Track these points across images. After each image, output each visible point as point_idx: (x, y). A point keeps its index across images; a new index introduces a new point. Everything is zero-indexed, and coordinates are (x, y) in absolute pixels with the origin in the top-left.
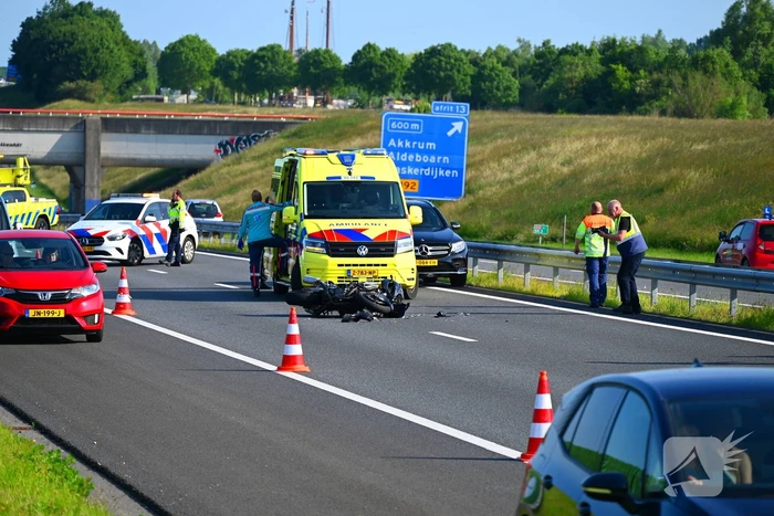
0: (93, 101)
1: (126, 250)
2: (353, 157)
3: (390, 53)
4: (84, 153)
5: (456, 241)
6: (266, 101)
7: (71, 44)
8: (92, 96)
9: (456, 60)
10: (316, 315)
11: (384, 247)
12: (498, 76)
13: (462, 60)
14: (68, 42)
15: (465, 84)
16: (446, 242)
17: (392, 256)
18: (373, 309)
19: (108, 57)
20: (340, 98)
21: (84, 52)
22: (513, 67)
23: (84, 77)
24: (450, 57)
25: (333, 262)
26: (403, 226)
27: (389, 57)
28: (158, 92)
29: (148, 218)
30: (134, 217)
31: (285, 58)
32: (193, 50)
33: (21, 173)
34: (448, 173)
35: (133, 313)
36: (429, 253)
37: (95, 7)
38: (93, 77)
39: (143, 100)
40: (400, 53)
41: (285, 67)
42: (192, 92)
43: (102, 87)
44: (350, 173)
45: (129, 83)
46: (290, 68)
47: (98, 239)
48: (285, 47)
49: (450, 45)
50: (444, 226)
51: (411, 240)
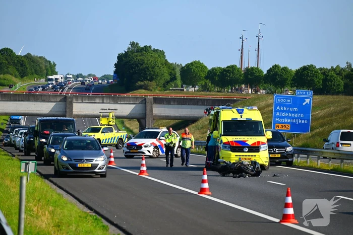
0: (151, 91)
1: (151, 151)
2: (243, 110)
3: (285, 69)
4: (145, 113)
5: (288, 146)
6: (230, 91)
7: (142, 65)
8: (151, 88)
9: (315, 72)
10: (224, 175)
11: (255, 148)
12: (334, 79)
13: (318, 72)
14: (140, 64)
15: (319, 83)
16: (284, 147)
17: (258, 152)
18: (247, 173)
19: (158, 71)
20: (264, 89)
21: (148, 68)
22: (342, 75)
23: (147, 80)
24: (312, 71)
25: (233, 154)
26: (263, 139)
27: (285, 71)
28: (182, 87)
29: (162, 138)
30: (155, 137)
31: (238, 71)
32: (197, 67)
33: (111, 120)
34: (303, 121)
35: (147, 174)
36: (277, 152)
37: (152, 48)
38: (151, 80)
39: (174, 90)
40: (290, 69)
41: (238, 75)
42: (197, 86)
43: (156, 84)
44: (241, 117)
45: (168, 82)
46: (240, 76)
47: (140, 147)
48: (238, 66)
49: (313, 65)
50: (284, 140)
51: (267, 145)
